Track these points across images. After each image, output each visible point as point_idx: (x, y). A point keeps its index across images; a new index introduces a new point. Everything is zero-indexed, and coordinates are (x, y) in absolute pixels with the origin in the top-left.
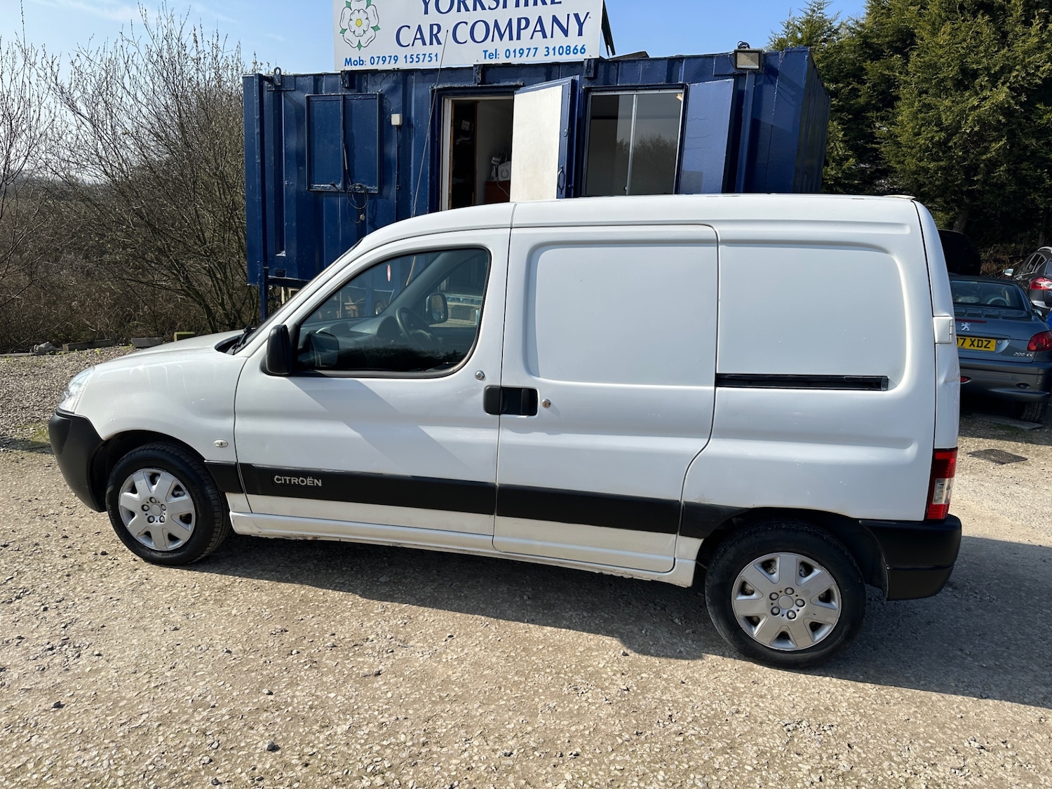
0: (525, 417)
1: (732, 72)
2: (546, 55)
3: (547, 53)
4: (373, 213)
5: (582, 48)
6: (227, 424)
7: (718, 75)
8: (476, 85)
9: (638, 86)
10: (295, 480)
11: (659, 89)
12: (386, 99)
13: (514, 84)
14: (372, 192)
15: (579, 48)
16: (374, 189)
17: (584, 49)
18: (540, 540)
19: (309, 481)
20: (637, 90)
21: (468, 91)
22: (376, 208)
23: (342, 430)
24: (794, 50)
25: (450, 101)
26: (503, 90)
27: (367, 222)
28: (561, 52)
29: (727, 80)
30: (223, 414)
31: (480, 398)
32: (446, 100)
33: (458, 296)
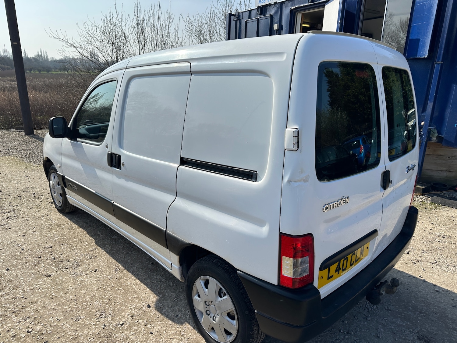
0: (118, 170)
6: (60, 158)
8: (310, 4)
10: (72, 185)
12: (273, 17)
13: (325, 0)
21: (306, 8)
25: (301, 15)
26: (321, 4)
30: (59, 154)
31: (106, 157)
32: (298, 14)
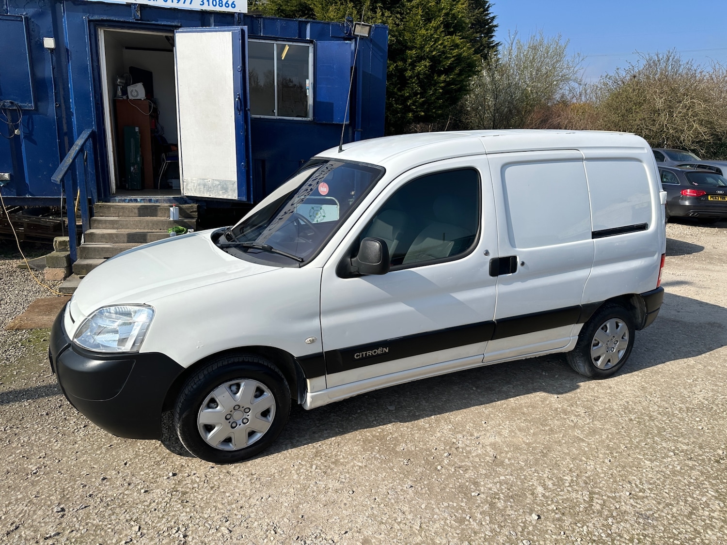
0: (511, 274)
1: (343, 36)
2: (201, 4)
3: (202, 3)
4: (28, 128)
5: (233, 3)
6: (315, 323)
7: (334, 37)
8: (134, 21)
9: (278, 38)
10: (370, 353)
11: (293, 42)
12: (33, 22)
13: (173, 24)
14: (26, 108)
15: (230, 3)
16: (31, 106)
17: (235, 5)
18: (508, 349)
19: (379, 351)
20: (276, 40)
21: (125, 25)
22: (32, 122)
23: (401, 308)
24: (380, 26)
25: (102, 31)
26: (161, 28)
27: (23, 136)
28: (214, 4)
29: (346, 42)
30: (310, 316)
31: (487, 267)
32: (99, 29)
33: (133, 197)
